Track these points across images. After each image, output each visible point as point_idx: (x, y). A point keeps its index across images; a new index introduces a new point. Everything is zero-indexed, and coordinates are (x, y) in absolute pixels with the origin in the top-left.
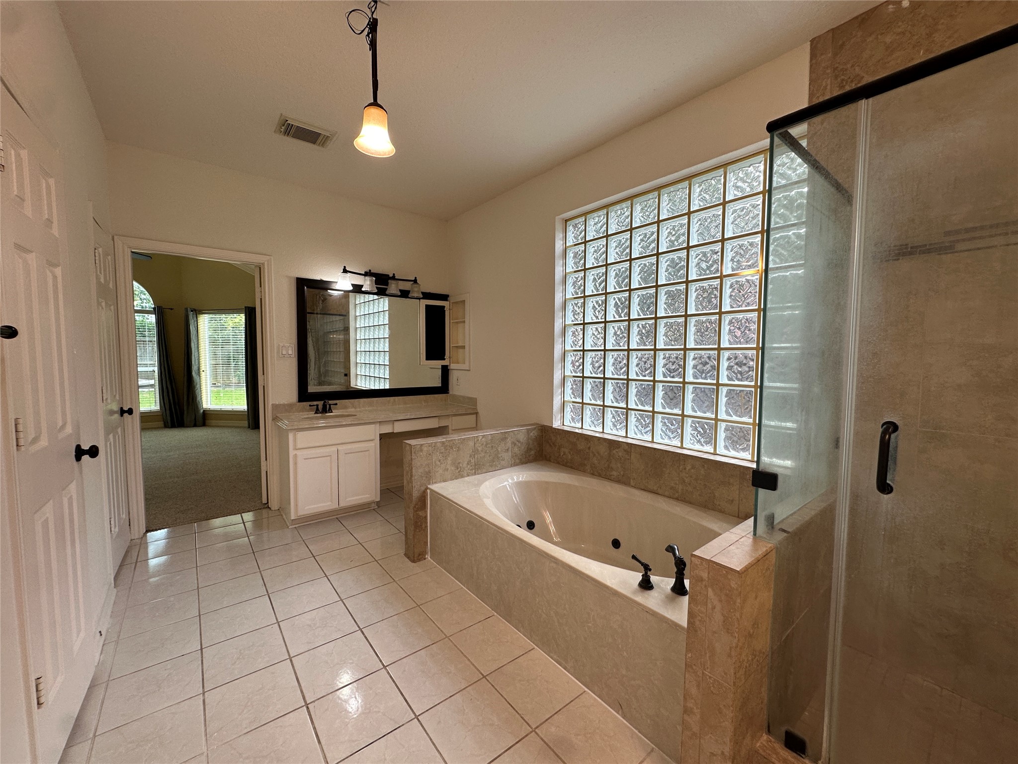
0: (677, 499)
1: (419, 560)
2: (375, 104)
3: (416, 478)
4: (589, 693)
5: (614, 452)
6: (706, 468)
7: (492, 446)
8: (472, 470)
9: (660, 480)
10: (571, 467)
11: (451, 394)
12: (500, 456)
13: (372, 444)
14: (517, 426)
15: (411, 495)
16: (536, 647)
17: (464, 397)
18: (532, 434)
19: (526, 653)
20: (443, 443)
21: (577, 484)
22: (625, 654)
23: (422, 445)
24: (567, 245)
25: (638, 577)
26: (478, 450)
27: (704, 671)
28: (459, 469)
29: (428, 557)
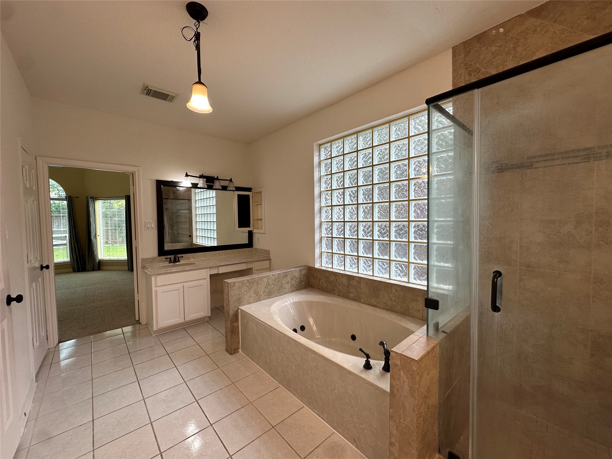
0: (388, 310)
1: (235, 353)
2: (200, 82)
3: (231, 302)
4: (336, 433)
5: (351, 282)
6: (403, 291)
7: (279, 281)
8: (266, 296)
9: (378, 299)
10: (326, 292)
11: (254, 248)
12: (283, 286)
13: (205, 281)
14: (294, 268)
15: (229, 313)
16: (305, 406)
17: (262, 250)
18: (303, 272)
19: (299, 410)
20: (248, 280)
21: (330, 302)
22: (356, 409)
23: (235, 282)
24: (321, 159)
25: (363, 361)
26: (270, 284)
27: (400, 420)
28: (258, 296)
29: (240, 351)
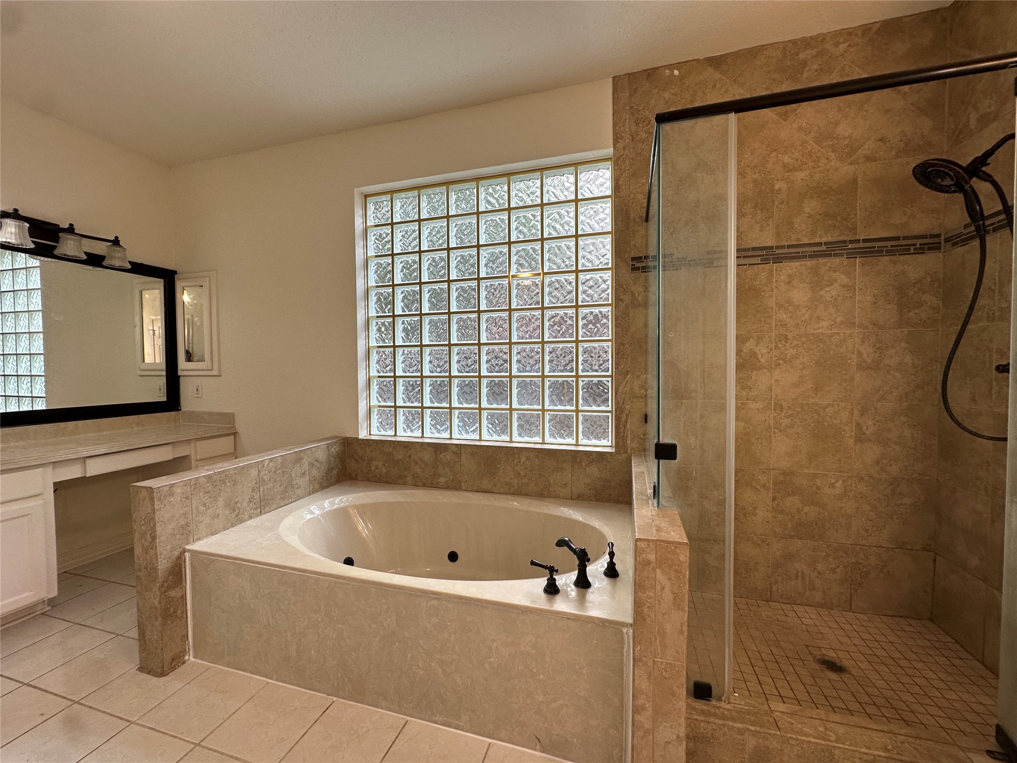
0: (513, 494)
1: (173, 669)
3: (163, 538)
4: (495, 743)
5: (441, 456)
6: (540, 457)
7: (284, 472)
8: (255, 509)
9: (494, 478)
10: (387, 482)
11: (185, 412)
12: (294, 483)
13: (38, 502)
14: (313, 442)
15: (155, 569)
16: (408, 718)
17: (211, 414)
18: (333, 449)
19: (399, 734)
20: (209, 477)
21: (400, 499)
22: (541, 676)
23: (172, 486)
24: (368, 224)
25: (543, 582)
26: (263, 480)
27: (655, 659)
28: (236, 512)
29: (190, 658)
